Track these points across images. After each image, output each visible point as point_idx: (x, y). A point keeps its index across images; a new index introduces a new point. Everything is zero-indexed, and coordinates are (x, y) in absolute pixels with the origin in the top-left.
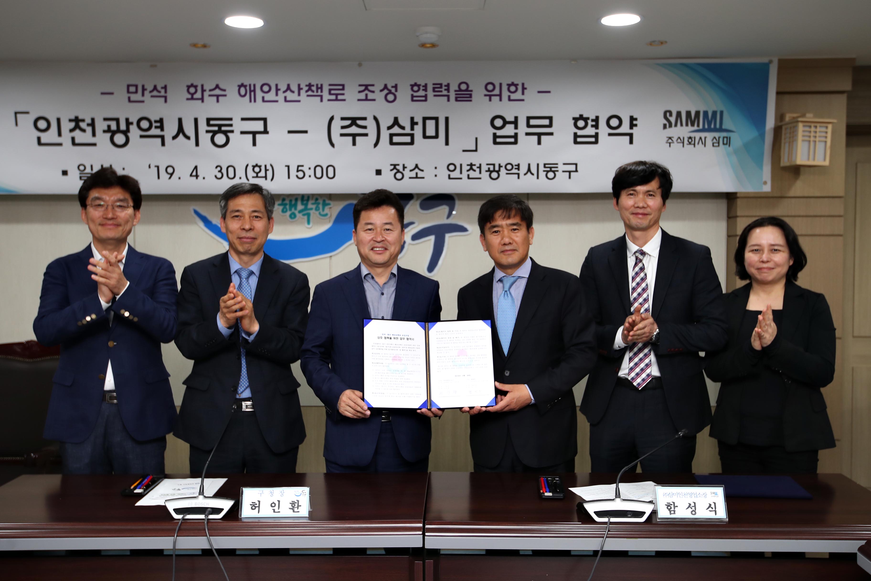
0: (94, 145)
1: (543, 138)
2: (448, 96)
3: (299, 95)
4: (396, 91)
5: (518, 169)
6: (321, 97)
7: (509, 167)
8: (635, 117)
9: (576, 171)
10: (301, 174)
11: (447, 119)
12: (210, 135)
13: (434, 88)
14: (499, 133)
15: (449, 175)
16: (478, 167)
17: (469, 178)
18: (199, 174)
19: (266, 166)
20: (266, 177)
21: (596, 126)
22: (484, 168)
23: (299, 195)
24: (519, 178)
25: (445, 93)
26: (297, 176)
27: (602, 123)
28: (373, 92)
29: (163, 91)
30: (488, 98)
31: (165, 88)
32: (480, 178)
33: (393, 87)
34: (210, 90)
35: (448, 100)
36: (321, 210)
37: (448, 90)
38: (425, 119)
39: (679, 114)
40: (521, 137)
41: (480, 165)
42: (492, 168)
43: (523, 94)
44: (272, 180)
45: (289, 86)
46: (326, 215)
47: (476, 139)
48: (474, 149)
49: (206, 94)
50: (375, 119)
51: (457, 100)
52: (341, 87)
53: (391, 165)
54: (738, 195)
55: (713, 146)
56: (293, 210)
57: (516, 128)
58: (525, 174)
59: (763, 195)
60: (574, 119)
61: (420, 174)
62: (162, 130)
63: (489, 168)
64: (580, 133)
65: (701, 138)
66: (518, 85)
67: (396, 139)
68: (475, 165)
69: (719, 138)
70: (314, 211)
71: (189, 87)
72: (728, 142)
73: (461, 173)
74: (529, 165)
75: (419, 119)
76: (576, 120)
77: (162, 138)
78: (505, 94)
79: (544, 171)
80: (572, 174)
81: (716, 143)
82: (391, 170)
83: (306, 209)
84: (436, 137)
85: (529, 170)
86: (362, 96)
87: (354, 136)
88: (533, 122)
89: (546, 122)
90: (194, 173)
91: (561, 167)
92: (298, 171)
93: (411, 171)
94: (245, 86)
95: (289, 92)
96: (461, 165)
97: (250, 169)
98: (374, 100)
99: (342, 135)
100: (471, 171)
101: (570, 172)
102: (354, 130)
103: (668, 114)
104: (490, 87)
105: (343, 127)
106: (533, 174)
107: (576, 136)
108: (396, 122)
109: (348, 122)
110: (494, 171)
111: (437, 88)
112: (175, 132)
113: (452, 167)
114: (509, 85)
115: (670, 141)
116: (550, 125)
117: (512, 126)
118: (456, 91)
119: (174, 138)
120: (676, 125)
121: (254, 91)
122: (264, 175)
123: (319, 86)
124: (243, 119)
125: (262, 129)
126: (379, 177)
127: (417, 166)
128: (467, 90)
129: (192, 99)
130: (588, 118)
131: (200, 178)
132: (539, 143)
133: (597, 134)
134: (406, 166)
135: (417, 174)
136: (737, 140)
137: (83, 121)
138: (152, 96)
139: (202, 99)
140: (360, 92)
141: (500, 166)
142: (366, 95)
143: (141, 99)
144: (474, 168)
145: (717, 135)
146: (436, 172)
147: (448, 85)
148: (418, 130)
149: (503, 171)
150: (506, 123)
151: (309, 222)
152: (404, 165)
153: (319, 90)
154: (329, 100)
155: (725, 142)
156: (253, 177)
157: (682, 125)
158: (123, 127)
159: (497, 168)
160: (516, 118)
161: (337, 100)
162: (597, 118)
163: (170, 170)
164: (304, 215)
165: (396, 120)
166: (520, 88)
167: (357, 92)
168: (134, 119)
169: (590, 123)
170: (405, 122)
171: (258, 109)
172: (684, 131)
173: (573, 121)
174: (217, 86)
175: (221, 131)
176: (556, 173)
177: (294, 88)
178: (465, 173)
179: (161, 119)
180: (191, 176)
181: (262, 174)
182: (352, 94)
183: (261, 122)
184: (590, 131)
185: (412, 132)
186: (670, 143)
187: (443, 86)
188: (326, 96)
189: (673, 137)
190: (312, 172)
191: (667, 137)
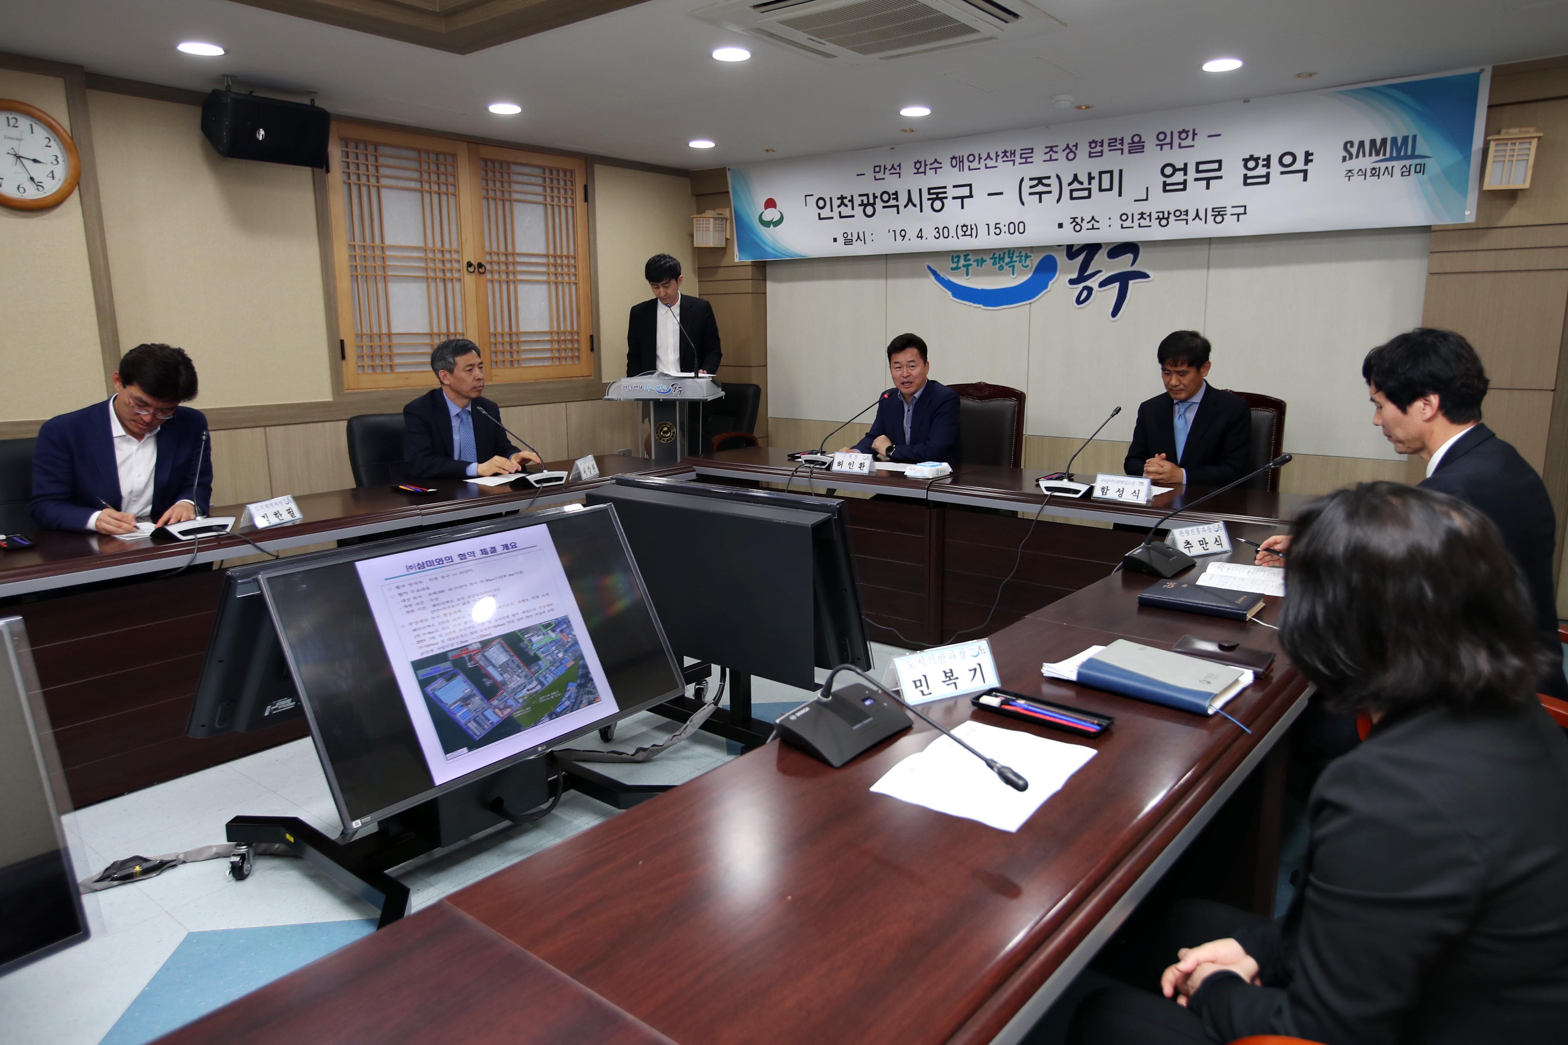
0: (855, 216)
1: (1212, 182)
2: (1122, 150)
3: (997, 161)
4: (1076, 149)
5: (1187, 215)
6: (1014, 161)
7: (1178, 213)
8: (1310, 152)
9: (1245, 213)
10: (998, 231)
11: (1121, 171)
12: (931, 201)
13: (1109, 143)
14: (1169, 181)
15: (1122, 225)
16: (1148, 216)
17: (1140, 226)
18: (923, 235)
19: (971, 225)
20: (971, 235)
21: (1268, 166)
22: (1154, 216)
23: (1006, 248)
24: (1187, 223)
25: (1119, 146)
26: (995, 233)
27: (1274, 161)
28: (1057, 152)
29: (898, 168)
30: (1159, 147)
31: (899, 166)
32: (1150, 226)
33: (1073, 146)
34: (931, 164)
35: (1122, 153)
36: (1023, 262)
37: (1122, 144)
38: (1101, 173)
39: (1362, 144)
40: (1190, 183)
41: (1150, 213)
42: (1161, 216)
43: (1193, 139)
44: (976, 237)
45: (989, 154)
46: (1027, 266)
47: (1147, 188)
48: (1145, 198)
49: (928, 167)
50: (1058, 176)
51: (1130, 152)
52: (1030, 151)
53: (1071, 218)
54: (1433, 229)
55: (1402, 175)
56: (1001, 262)
57: (1185, 174)
58: (1193, 220)
59: (1465, 227)
60: (1244, 160)
61: (1096, 225)
62: (897, 201)
64: (1250, 174)
65: (1387, 168)
66: (1188, 131)
67: (1075, 194)
68: (1145, 214)
69: (1410, 165)
70: (1018, 263)
71: (916, 163)
72: (1421, 169)
73: (1133, 222)
74: (1197, 210)
75: (1095, 174)
76: (1246, 161)
77: (897, 206)
78: (1176, 141)
79: (1212, 215)
80: (1240, 216)
81: (1406, 172)
82: (1071, 223)
83: (1012, 261)
84: (1111, 189)
85: (1197, 215)
86: (1047, 157)
87: (1040, 194)
88: (1202, 167)
89: (1216, 166)
90: (920, 235)
91: (1230, 211)
92: (996, 228)
93: (1088, 222)
94: (956, 158)
95: (988, 159)
96: (1133, 214)
97: (959, 228)
98: (1057, 160)
99: (1031, 194)
100: (1142, 220)
101: (1238, 215)
102: (1040, 188)
103: (1349, 145)
104: (1162, 137)
105: (1031, 187)
106: (1201, 219)
107: (1246, 177)
108: (1076, 178)
109: (1035, 182)
110: (1163, 218)
111: (1112, 142)
112: (905, 203)
113: (1124, 217)
114: (1180, 133)
115: (1350, 174)
116: (1219, 169)
117: (1182, 173)
118: (1129, 144)
119: (906, 206)
120: (1357, 156)
121: (963, 161)
122: (970, 233)
123: (1013, 152)
124: (954, 187)
125: (968, 194)
126: (1060, 230)
127: (1093, 218)
128: (1139, 142)
129: (918, 173)
130: (1259, 158)
131: (924, 238)
132: (1208, 187)
133: (1268, 173)
134: (1084, 218)
135: (1093, 225)
136: (1432, 166)
137: (846, 198)
138: (890, 174)
139: (925, 173)
140: (1046, 153)
141: (1169, 213)
142: (1051, 156)
143: (880, 176)
144: (1145, 216)
145: (1407, 163)
146: (1110, 222)
147: (1122, 139)
148: (1095, 183)
149: (1172, 218)
150: (1175, 170)
151: (1013, 274)
152: (1082, 218)
153: (1013, 155)
154: (1020, 164)
155: (1418, 170)
156: (962, 236)
157: (1364, 156)
158: (872, 200)
159: (1166, 216)
160: (1186, 165)
161: (1026, 162)
162: (1269, 157)
163: (903, 233)
164: (1010, 267)
165: (1075, 175)
166: (1191, 134)
167: (1043, 154)
169: (1261, 162)
170: (1084, 178)
171: (966, 177)
172: (1366, 162)
173: (1243, 162)
174: (936, 161)
175: (937, 198)
176: (1224, 216)
177: (993, 156)
178: (1136, 222)
179: (896, 192)
180: (918, 237)
181: (968, 233)
182: (1039, 156)
183: (968, 188)
184: (1261, 171)
185: (1090, 186)
186: (1349, 176)
187: (1118, 140)
188: (1018, 160)
189: (1353, 170)
190: (1006, 229)
191: (1346, 171)
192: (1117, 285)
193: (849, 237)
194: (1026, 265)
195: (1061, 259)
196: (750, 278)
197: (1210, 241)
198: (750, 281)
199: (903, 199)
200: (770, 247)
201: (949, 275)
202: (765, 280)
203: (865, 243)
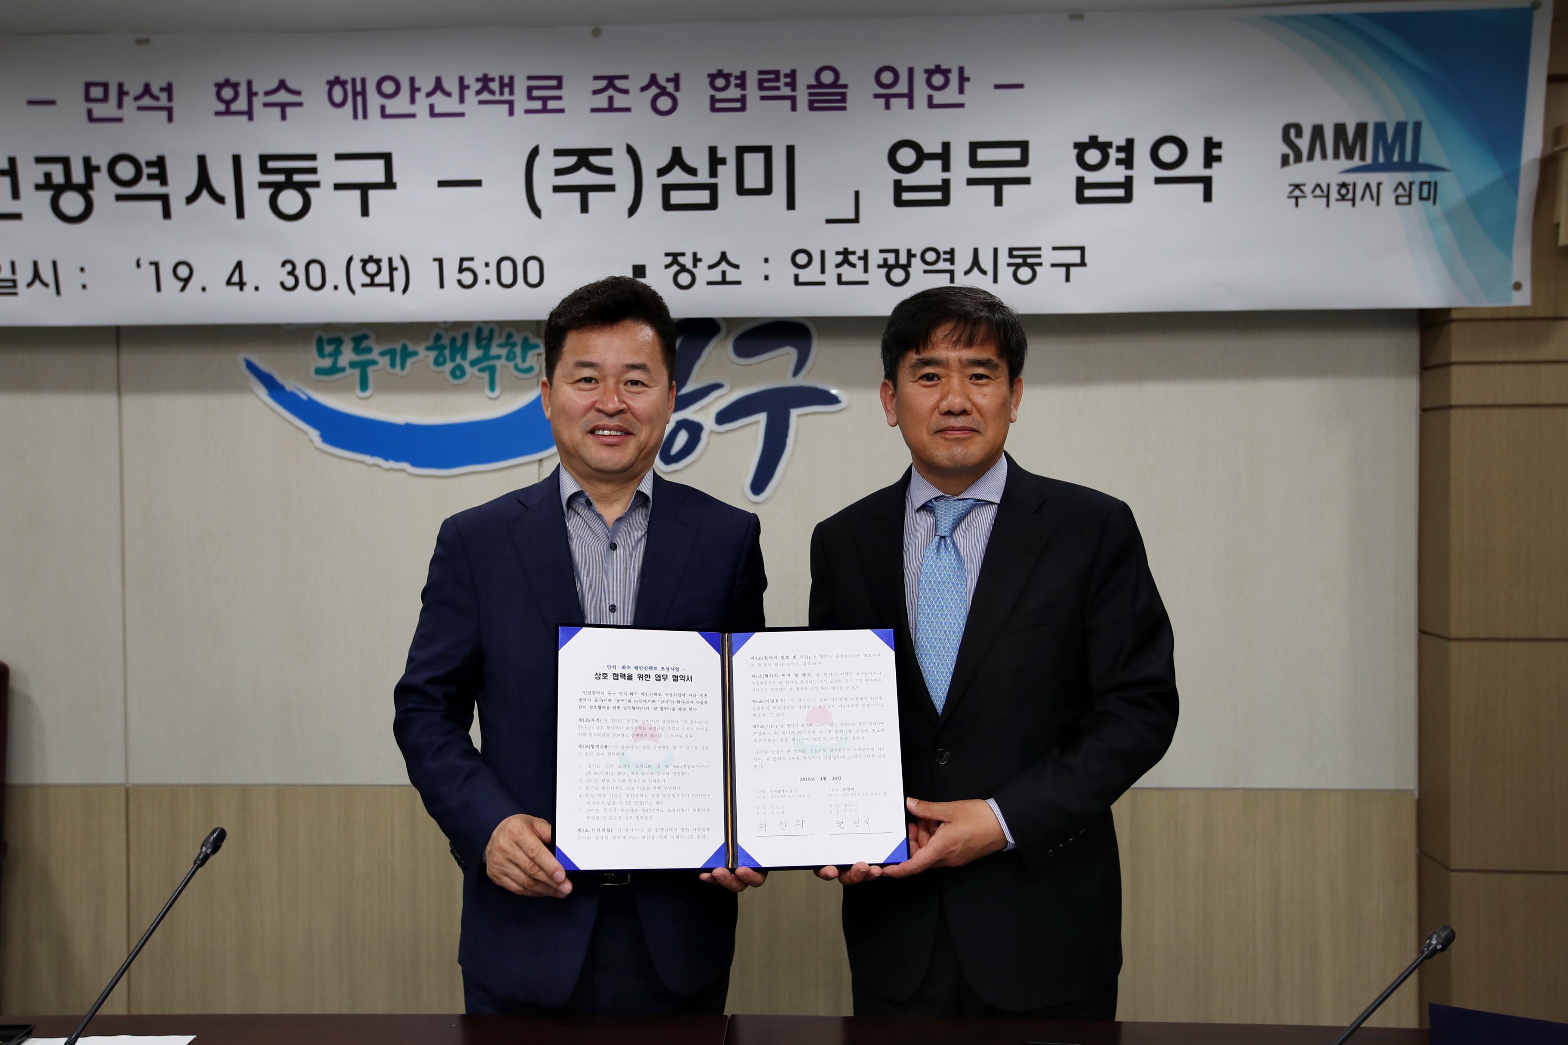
0: (17, 216)
2: (793, 99)
3: (462, 100)
4: (677, 88)
5: (952, 261)
6: (511, 104)
7: (931, 256)
8: (1215, 140)
9: (1083, 264)
10: (467, 278)
11: (790, 151)
12: (269, 192)
13: (760, 82)
14: (908, 180)
16: (860, 258)
17: (840, 282)
18: (245, 279)
19: (390, 260)
20: (391, 285)
21: (1128, 163)
22: (875, 259)
23: (470, 326)
25: (786, 91)
27: (1142, 154)
28: (626, 92)
29: (164, 96)
30: (882, 101)
31: (168, 89)
32: (866, 283)
33: (669, 80)
34: (267, 93)
35: (794, 108)
37: (793, 85)
38: (741, 151)
39: (1318, 131)
40: (958, 189)
41: (866, 252)
42: (891, 260)
43: (961, 91)
44: (405, 290)
45: (438, 80)
47: (857, 194)
48: (852, 216)
49: (258, 102)
50: (631, 151)
51: (812, 107)
52: (554, 83)
53: (668, 254)
54: (1454, 315)
55: (1397, 203)
57: (946, 168)
58: (967, 273)
59: (1512, 314)
60: (1076, 146)
61: (732, 275)
62: (164, 182)
63: (885, 260)
64: (1090, 177)
65: (1368, 185)
66: (948, 71)
67: (677, 197)
68: (854, 253)
69: (1411, 184)
71: (220, 87)
72: (1431, 193)
73: (823, 271)
74: (976, 251)
76: (1081, 148)
77: (164, 199)
78: (921, 91)
79: (1009, 265)
80: (1073, 269)
81: (1404, 196)
82: (667, 267)
84: (767, 190)
85: (976, 262)
86: (602, 101)
87: (584, 191)
88: (983, 155)
89: (1014, 154)
90: (236, 278)
91: (1048, 257)
92: (461, 270)
93: (711, 267)
94: (343, 83)
95: (439, 94)
96: (823, 253)
97: (356, 266)
98: (628, 110)
99: (557, 189)
100: (846, 267)
101: (1068, 266)
102: (583, 177)
103: (1292, 132)
104: (887, 78)
105: (559, 172)
106: (984, 272)
107: (1081, 184)
108: (677, 158)
109: (571, 160)
110: (897, 265)
111: (769, 80)
112: (191, 187)
113: (802, 259)
114: (930, 73)
115: (1297, 193)
116: (1023, 162)
117: (938, 164)
118: (809, 87)
119: (191, 199)
120: (1311, 157)
121: (363, 93)
122: (387, 281)
123: (506, 80)
124: (339, 157)
125: (381, 178)
127: (724, 257)
128: (834, 85)
129: (228, 112)
130: (1109, 145)
131: (249, 288)
132: (998, 201)
133: (1129, 179)
134: (699, 256)
135: (724, 273)
136: (1451, 190)
138: (140, 108)
139: (249, 114)
141: (910, 255)
142: (611, 99)
143: (117, 113)
144: (852, 258)
145: (1405, 177)
146: (766, 269)
147: (792, 75)
148: (726, 176)
149: (917, 265)
150: (922, 156)
152: (695, 254)
153: (506, 90)
154: (528, 111)
155: (1425, 193)
156: (364, 285)
157: (1324, 156)
158: (78, 177)
159: (903, 260)
160: (946, 146)
161: (545, 110)
162: (1130, 143)
163: (183, 272)
165: (677, 153)
166: (954, 78)
167: (591, 93)
168: (101, 160)
169: (1113, 154)
170: (698, 159)
171: (374, 133)
172: (1330, 170)
173: (1076, 151)
174: (282, 85)
175: (292, 184)
176: (1037, 268)
178: (832, 272)
179: (160, 159)
180: (229, 283)
181: (384, 277)
182: (578, 96)
183: (380, 163)
184: (1113, 172)
185: (713, 181)
186: (1297, 198)
187: (782, 76)
188: (521, 101)
189: (1304, 185)
190: (491, 273)
191: (1291, 185)
192: (762, 418)
193: (7, 274)
194: (521, 366)
199: (183, 179)
203: (58, 292)
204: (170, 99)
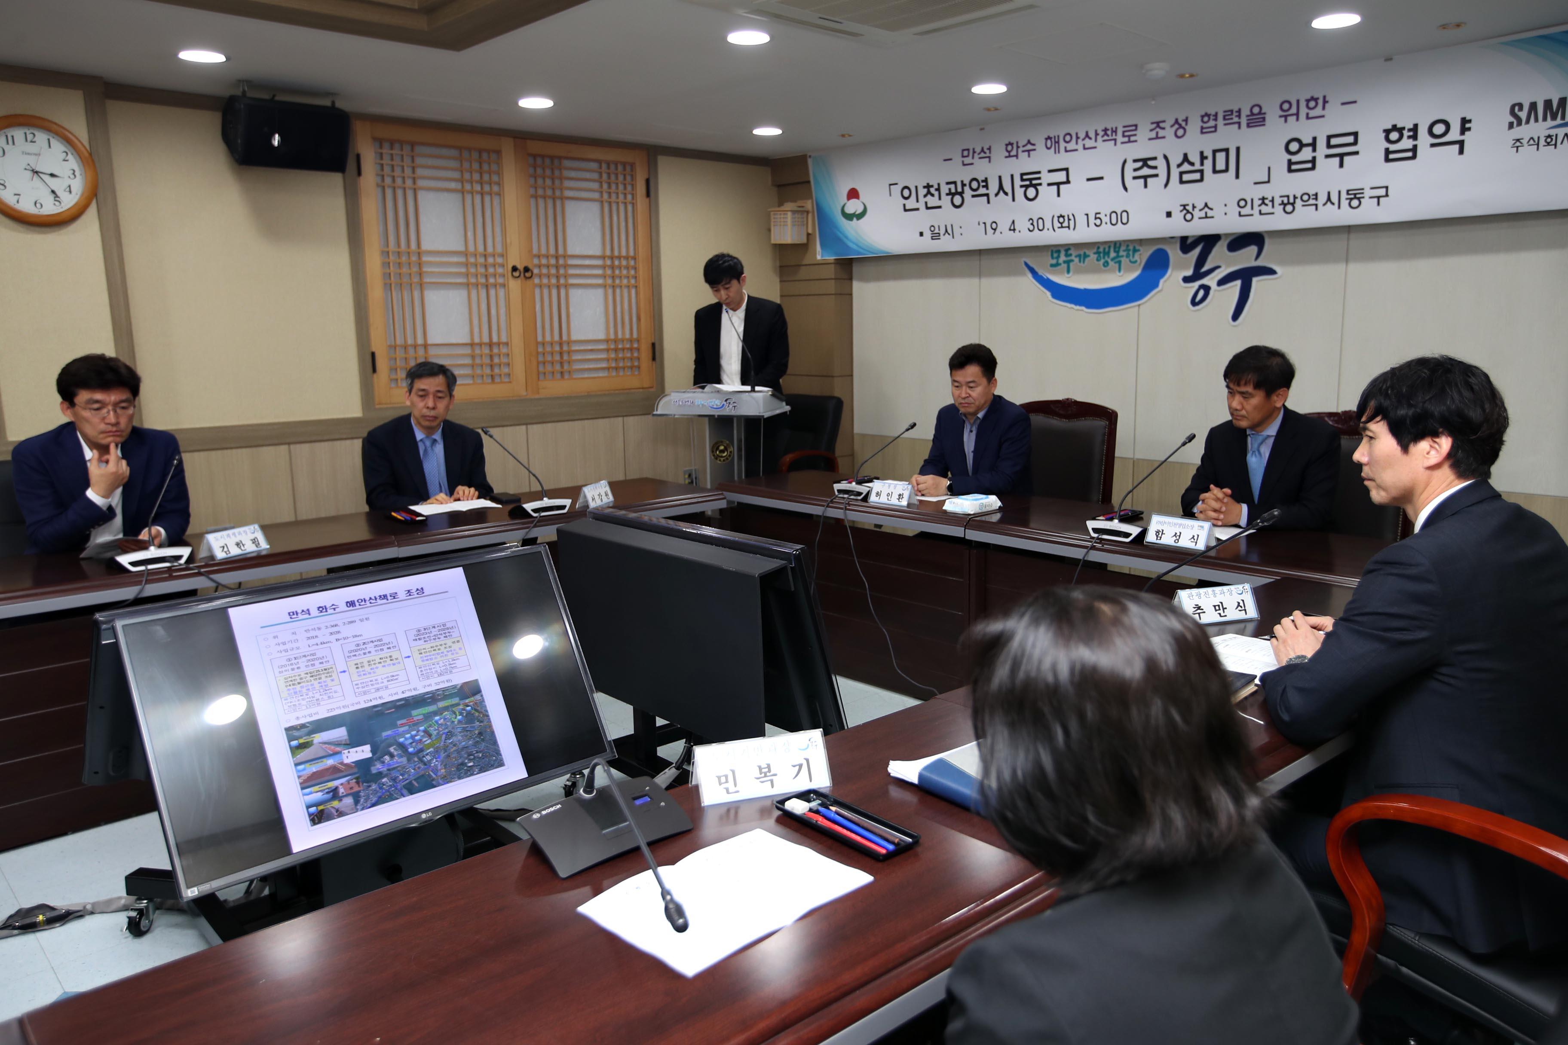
0: (942, 207)
1: (1346, 159)
2: (1239, 123)
3: (1096, 141)
4: (1186, 124)
5: (1316, 199)
6: (1115, 140)
7: (1305, 198)
8: (1468, 118)
9: (1387, 195)
10: (1098, 222)
11: (1238, 149)
12: (1024, 189)
13: (1224, 116)
14: (1294, 159)
15: (1240, 212)
16: (1270, 201)
17: (1261, 213)
18: (1016, 228)
19: (1068, 216)
20: (1069, 227)
21: (1415, 137)
22: (1278, 201)
23: (1111, 242)
24: (1317, 209)
25: (1236, 120)
26: (1095, 224)
27: (1423, 132)
28: (1163, 128)
29: (988, 152)
30: (1283, 119)
31: (989, 149)
32: (1273, 213)
33: (1183, 121)
34: (1023, 146)
35: (1239, 127)
36: (1131, 257)
37: (1239, 116)
38: (1215, 152)
39: (1533, 106)
40: (1320, 161)
41: (1273, 198)
42: (1286, 201)
43: (1324, 108)
44: (1074, 229)
45: (1087, 133)
46: (1136, 262)
47: (1269, 168)
48: (1266, 180)
49: (1020, 150)
50: (1166, 157)
51: (1248, 126)
52: (1134, 128)
53: (1181, 206)
56: (1106, 258)
57: (1314, 150)
58: (1324, 205)
60: (1385, 131)
61: (1210, 213)
62: (987, 189)
63: (1283, 201)
64: (1392, 147)
65: (1566, 135)
66: (1318, 99)
67: (1186, 177)
68: (1267, 199)
70: (1125, 258)
71: (1007, 145)
73: (1252, 208)
74: (1329, 193)
75: (1208, 153)
76: (1387, 132)
77: (987, 195)
78: (1303, 111)
79: (1347, 199)
80: (1381, 199)
82: (1181, 211)
83: (1118, 256)
85: (1329, 199)
86: (1153, 135)
87: (1145, 178)
88: (1334, 141)
89: (1351, 139)
90: (1012, 228)
91: (1368, 193)
92: (1096, 218)
93: (1201, 210)
94: (1051, 138)
95: (1087, 139)
96: (1252, 200)
97: (1056, 219)
98: (1164, 137)
99: (1135, 178)
100: (1263, 206)
101: (1378, 197)
102: (1145, 171)
103: (1517, 108)
104: (1286, 106)
105: (1135, 170)
106: (1333, 204)
107: (1387, 152)
108: (1186, 158)
109: (1140, 164)
110: (1289, 203)
111: (1228, 114)
112: (996, 191)
113: (1242, 203)
114: (1308, 101)
115: (1518, 144)
116: (1355, 143)
117: (1310, 149)
118: (1248, 116)
119: (997, 195)
120: (1528, 122)
121: (1058, 142)
122: (1067, 225)
123: (1114, 129)
124: (1050, 171)
125: (1064, 180)
126: (1169, 219)
127: (1206, 205)
128: (1260, 113)
129: (1010, 156)
130: (1404, 128)
131: (1017, 231)
132: (1341, 165)
133: (1415, 147)
134: (1195, 205)
135: (1206, 213)
137: (932, 186)
138: (980, 158)
139: (1017, 156)
141: (1295, 197)
142: (1157, 133)
143: (972, 161)
144: (1266, 201)
146: (1226, 210)
147: (1239, 111)
148: (1208, 164)
149: (1299, 202)
150: (1302, 145)
151: (1120, 270)
152: (1193, 205)
153: (1114, 134)
154: (1122, 143)
156: (1059, 228)
157: (1536, 120)
158: (960, 189)
159: (1291, 200)
160: (1315, 139)
161: (1129, 141)
162: (1416, 126)
163: (994, 226)
164: (1115, 263)
165: (1185, 156)
166: (1320, 102)
167: (1149, 131)
169: (1406, 133)
170: (1195, 158)
171: (1062, 159)
172: (1540, 128)
173: (1384, 134)
174: (1029, 142)
175: (1031, 185)
176: (1362, 200)
177: (1092, 135)
178: (1256, 209)
179: (986, 179)
180: (1010, 230)
181: (1066, 224)
182: (1143, 133)
183: (1064, 173)
184: (1407, 143)
185: (1201, 168)
186: (1517, 147)
187: (1234, 112)
188: (1120, 139)
189: (1522, 139)
190: (1107, 219)
191: (1514, 140)
192: (1238, 283)
193: (937, 231)
194: (1133, 260)
195: (1174, 253)
196: (833, 277)
197: (1349, 229)
198: (833, 281)
199: (994, 187)
200: (853, 243)
201: (1050, 273)
202: (851, 279)
203: (953, 237)
204: (990, 153)
